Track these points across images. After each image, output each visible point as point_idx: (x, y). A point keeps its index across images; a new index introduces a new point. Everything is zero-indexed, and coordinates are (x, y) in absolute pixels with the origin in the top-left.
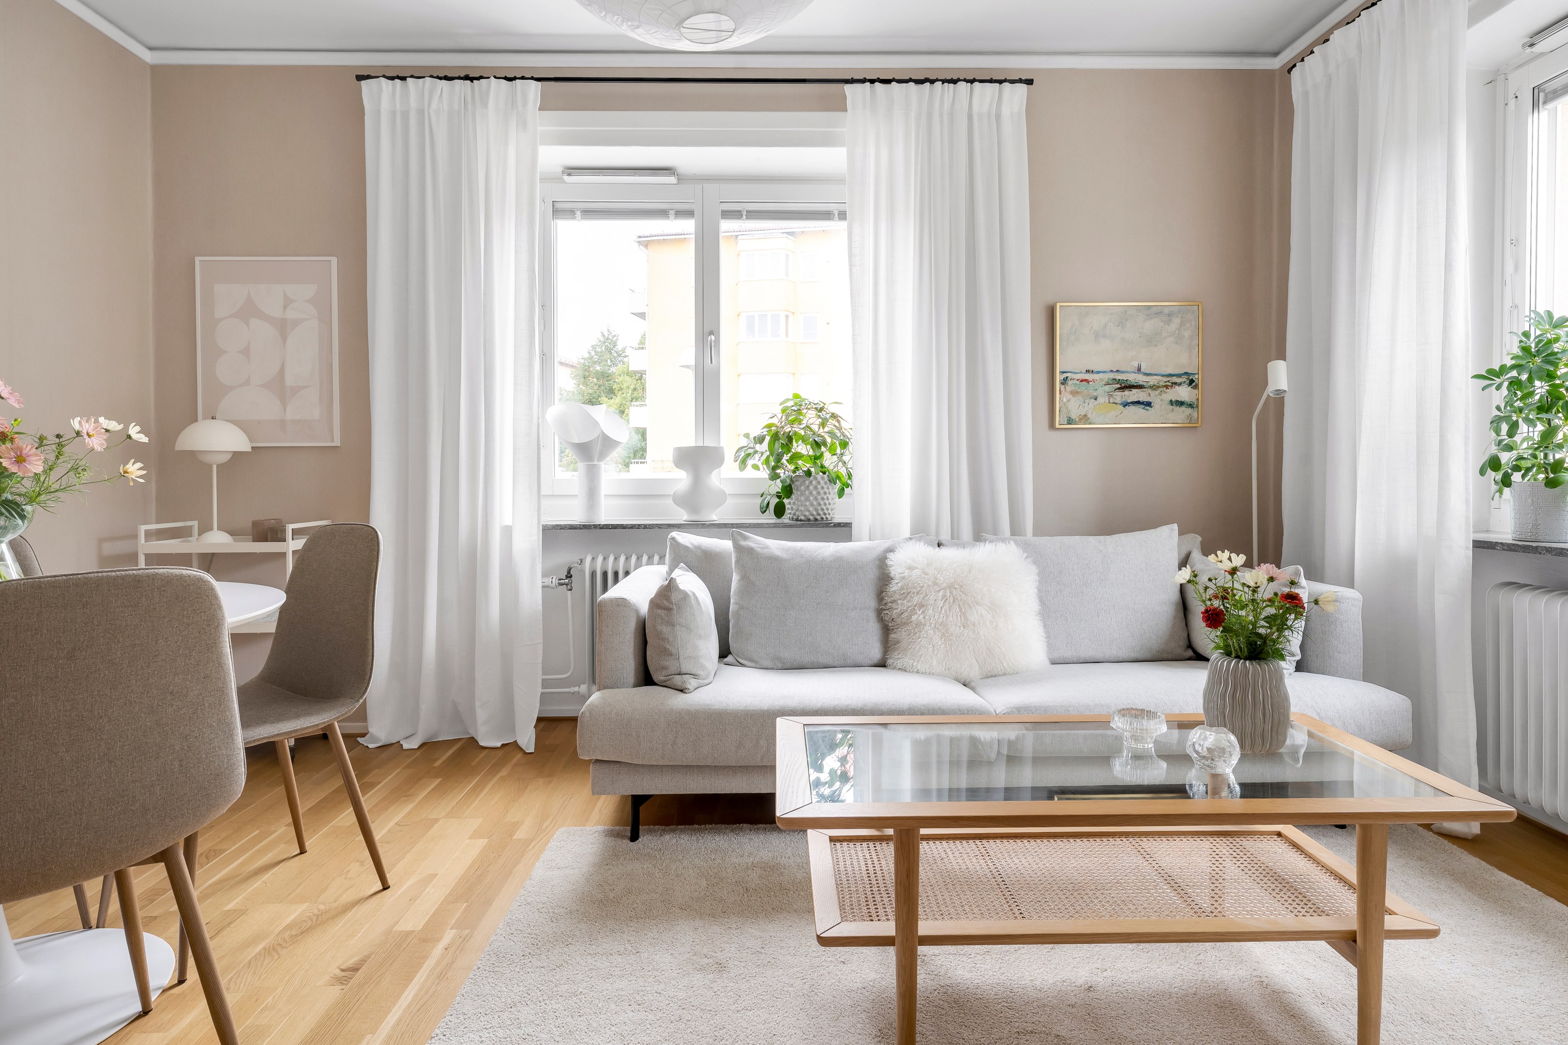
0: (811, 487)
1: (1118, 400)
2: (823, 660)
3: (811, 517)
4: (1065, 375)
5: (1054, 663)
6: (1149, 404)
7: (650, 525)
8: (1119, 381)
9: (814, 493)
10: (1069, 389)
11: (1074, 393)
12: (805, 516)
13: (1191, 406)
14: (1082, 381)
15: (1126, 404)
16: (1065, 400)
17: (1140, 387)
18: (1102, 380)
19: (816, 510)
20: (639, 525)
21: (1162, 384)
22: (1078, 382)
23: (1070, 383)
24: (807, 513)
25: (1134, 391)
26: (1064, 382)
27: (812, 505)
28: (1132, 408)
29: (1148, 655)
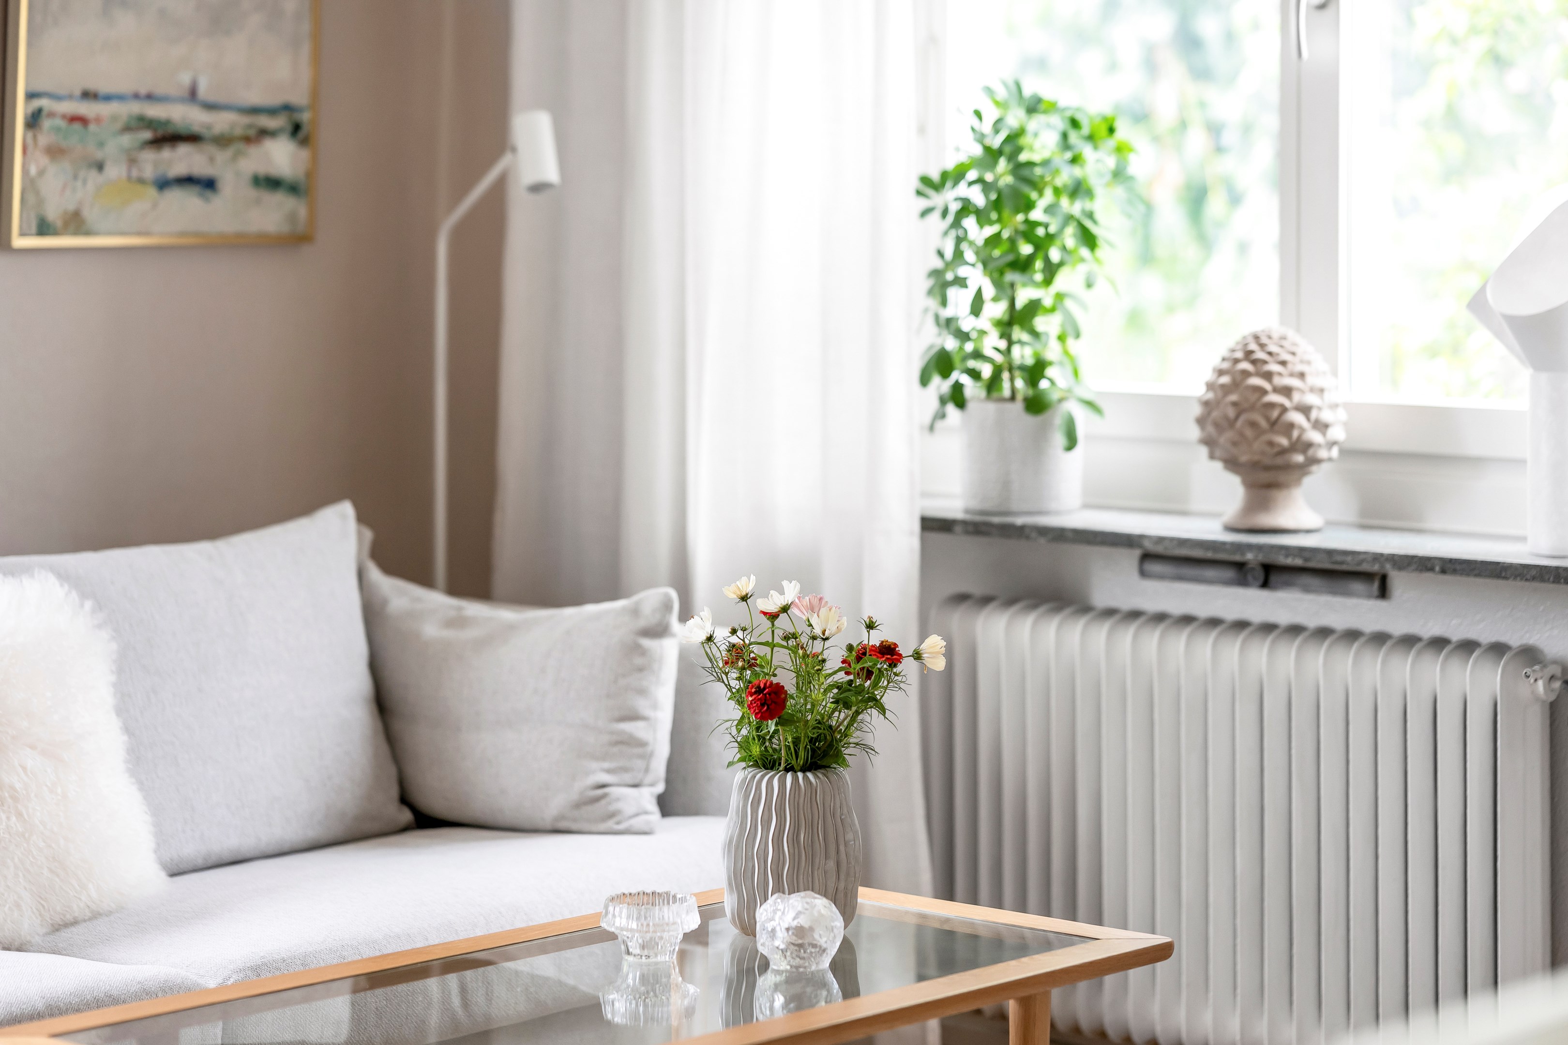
1: (149, 172)
4: (37, 103)
5: (175, 873)
6: (209, 184)
8: (144, 122)
10: (44, 139)
11: (55, 152)
13: (294, 189)
14: (72, 119)
15: (163, 184)
16: (33, 170)
17: (193, 138)
18: (114, 118)
21: (238, 132)
22: (62, 123)
23: (46, 124)
25: (183, 149)
26: (34, 121)
28: (177, 197)
29: (336, 830)
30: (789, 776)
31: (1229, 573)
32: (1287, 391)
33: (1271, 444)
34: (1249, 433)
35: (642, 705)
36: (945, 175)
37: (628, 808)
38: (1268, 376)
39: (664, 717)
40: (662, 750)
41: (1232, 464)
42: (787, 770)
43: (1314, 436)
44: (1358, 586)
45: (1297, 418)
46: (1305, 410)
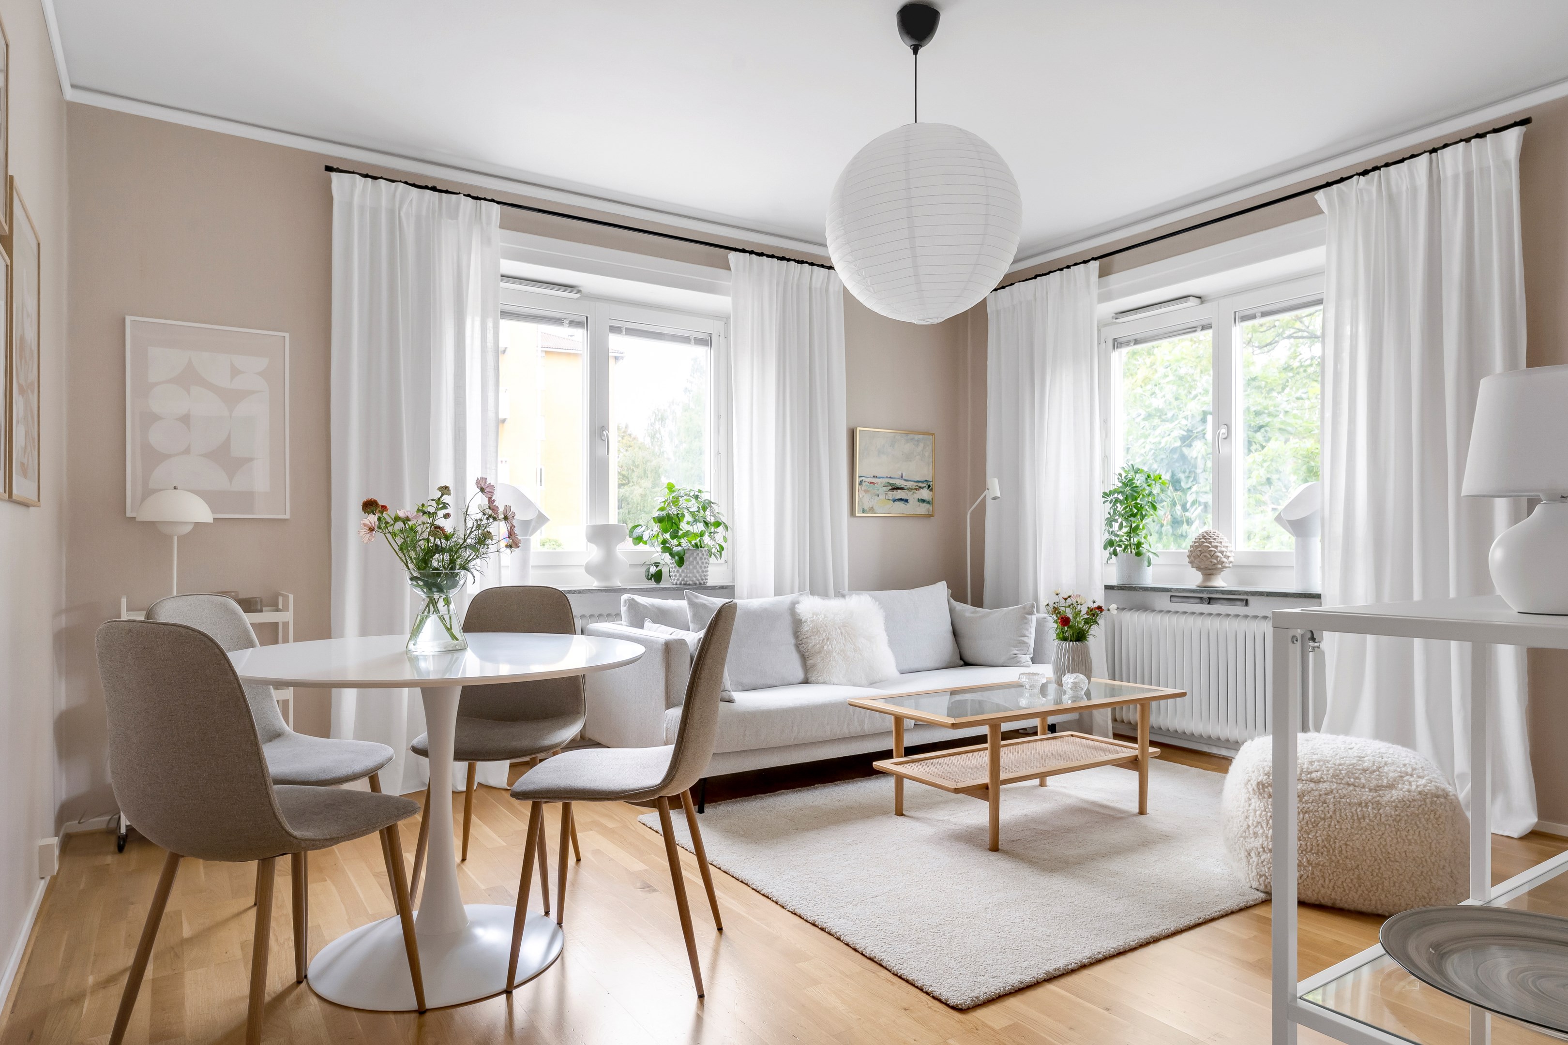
0: (698, 558)
1: (891, 498)
2: (770, 682)
3: (697, 582)
4: (862, 478)
5: (902, 674)
6: (906, 501)
7: (583, 590)
8: (890, 484)
9: (700, 562)
10: (863, 488)
11: (866, 491)
12: (693, 581)
13: (929, 503)
14: (871, 483)
15: (894, 501)
16: (861, 496)
17: (902, 489)
18: (882, 483)
19: (701, 576)
20: (575, 591)
21: (914, 487)
22: (868, 484)
23: (864, 484)
24: (694, 579)
25: (899, 491)
26: (861, 483)
27: (698, 572)
28: (897, 503)
29: (944, 665)
30: (1071, 643)
31: (1198, 600)
32: (1216, 547)
33: (1211, 562)
34: (1204, 559)
35: (1027, 633)
36: (1110, 492)
37: (1023, 661)
38: (1210, 543)
39: (1033, 636)
40: (1032, 645)
41: (1199, 568)
42: (1070, 641)
43: (1225, 560)
44: (1239, 603)
45: (1219, 554)
46: (1222, 552)
